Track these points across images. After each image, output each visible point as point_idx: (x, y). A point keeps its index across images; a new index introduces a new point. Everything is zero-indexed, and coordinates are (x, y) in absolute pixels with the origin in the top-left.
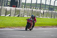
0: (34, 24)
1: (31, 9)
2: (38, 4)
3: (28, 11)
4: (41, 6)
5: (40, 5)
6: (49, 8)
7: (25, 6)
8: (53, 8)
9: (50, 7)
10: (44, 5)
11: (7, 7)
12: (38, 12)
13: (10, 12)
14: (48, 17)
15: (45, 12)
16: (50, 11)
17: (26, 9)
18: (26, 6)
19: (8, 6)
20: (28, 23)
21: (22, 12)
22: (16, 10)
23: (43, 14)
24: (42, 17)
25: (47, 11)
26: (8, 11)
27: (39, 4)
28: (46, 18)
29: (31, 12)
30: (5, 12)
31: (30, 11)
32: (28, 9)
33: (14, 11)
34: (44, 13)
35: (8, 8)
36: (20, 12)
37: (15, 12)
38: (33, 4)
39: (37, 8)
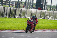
11: (32, 10)
13: (36, 15)
18: (51, 9)
19: (34, 8)
21: (47, 14)
22: (41, 13)
26: (34, 13)
30: (30, 14)
32: (53, 11)
33: (39, 13)
35: (34, 11)
36: (45, 14)
37: (41, 15)
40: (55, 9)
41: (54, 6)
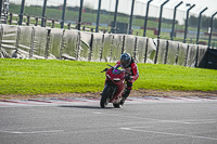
0: (130, 85)
1: (44, 29)
2: (70, 8)
3: (33, 34)
4: (81, 16)
5: (78, 13)
6: (113, 24)
7: (21, 17)
8: (128, 22)
9: (118, 18)
10: (94, 11)
12: (70, 41)
14: (108, 59)
15: (98, 40)
16: (116, 36)
17: (26, 30)
18: (25, 17)
20: (108, 82)
21: (10, 38)
23: (91, 45)
24: (86, 60)
25: (107, 34)
27: (75, 9)
28: (103, 60)
29: (45, 38)
31: (41, 35)
32: (31, 26)
34: (95, 43)
36: (1, 38)
38: (52, 7)
39: (65, 24)
40: (40, 20)
41: (36, 6)
